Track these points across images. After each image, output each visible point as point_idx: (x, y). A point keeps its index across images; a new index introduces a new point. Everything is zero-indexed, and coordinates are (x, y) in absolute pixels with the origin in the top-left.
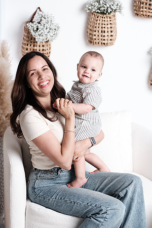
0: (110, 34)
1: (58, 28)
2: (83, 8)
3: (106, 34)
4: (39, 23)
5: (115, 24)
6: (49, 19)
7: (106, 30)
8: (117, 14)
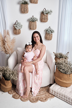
0: (35, 27)
1: (22, 26)
2: (28, 20)
3: (34, 27)
4: (17, 25)
5: (36, 24)
6: (19, 24)
7: (34, 26)
8: (37, 21)
